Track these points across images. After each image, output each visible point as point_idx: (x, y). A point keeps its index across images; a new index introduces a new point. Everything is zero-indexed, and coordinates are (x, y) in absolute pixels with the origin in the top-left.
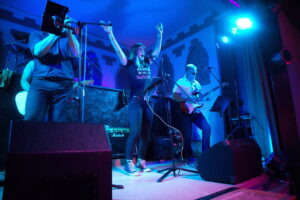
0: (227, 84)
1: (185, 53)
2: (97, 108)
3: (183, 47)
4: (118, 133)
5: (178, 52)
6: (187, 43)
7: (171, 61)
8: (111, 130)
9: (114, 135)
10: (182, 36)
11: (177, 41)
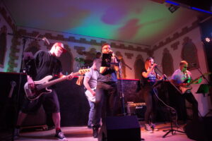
1: (180, 47)
3: (178, 43)
4: (139, 106)
5: (175, 46)
6: (181, 40)
7: (170, 52)
8: (135, 104)
9: (137, 108)
10: (177, 36)
11: (174, 39)
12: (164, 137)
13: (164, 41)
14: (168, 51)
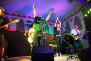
0: (89, 31)
1: (73, 20)
2: (49, 39)
4: (55, 46)
5: (71, 20)
6: (74, 17)
7: (69, 23)
8: (53, 45)
9: (54, 47)
10: (72, 15)
11: (70, 17)
12: (67, 60)
13: (66, 18)
14: (68, 22)
